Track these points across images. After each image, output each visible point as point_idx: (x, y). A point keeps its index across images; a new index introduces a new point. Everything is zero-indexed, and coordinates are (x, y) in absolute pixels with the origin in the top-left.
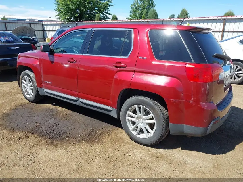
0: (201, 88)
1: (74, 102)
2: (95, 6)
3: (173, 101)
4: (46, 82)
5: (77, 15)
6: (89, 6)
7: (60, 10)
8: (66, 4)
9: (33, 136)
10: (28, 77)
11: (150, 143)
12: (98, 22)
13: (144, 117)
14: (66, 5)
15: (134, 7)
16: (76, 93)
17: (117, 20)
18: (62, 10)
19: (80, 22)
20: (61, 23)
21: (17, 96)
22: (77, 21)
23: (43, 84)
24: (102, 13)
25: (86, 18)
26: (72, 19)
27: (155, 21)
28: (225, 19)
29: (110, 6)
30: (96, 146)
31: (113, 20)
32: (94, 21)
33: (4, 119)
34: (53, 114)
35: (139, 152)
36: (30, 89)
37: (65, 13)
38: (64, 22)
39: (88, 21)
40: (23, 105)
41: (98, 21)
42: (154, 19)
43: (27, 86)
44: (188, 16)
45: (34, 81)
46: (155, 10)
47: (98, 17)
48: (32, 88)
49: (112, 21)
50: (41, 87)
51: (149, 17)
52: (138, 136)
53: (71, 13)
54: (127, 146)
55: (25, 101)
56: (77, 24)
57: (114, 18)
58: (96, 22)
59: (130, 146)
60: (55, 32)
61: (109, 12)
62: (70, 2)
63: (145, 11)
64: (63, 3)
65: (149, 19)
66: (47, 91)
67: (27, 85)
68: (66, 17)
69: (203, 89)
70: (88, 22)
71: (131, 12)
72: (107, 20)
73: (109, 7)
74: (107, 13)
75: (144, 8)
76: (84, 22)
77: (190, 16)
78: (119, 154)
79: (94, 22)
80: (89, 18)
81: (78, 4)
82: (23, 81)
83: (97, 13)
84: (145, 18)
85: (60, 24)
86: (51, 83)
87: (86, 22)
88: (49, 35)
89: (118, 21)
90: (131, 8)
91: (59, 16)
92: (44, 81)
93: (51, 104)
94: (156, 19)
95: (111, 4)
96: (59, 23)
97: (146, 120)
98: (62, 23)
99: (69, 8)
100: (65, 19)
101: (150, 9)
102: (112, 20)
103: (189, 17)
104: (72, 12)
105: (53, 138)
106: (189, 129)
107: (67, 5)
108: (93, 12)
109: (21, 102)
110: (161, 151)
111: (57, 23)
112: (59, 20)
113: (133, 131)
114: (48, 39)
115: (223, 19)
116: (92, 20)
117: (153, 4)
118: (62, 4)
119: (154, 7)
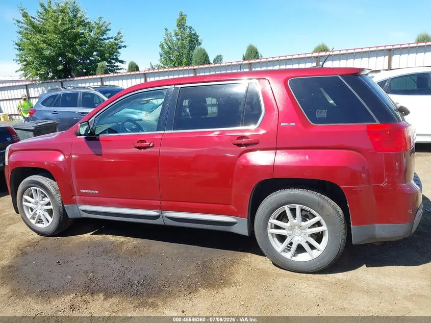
0: (394, 162)
1: (150, 220)
2: (93, 48)
3: (357, 188)
4: (84, 191)
5: (60, 67)
6: (82, 50)
7: (25, 60)
8: (37, 49)
9: (95, 297)
10: (38, 189)
11: (320, 266)
12: (103, 76)
13: (303, 224)
14: (37, 51)
15: (166, 47)
16: (158, 202)
17: (138, 70)
18: (29, 59)
19: (67, 79)
20: (27, 83)
21: (10, 230)
22: (59, 78)
23: (77, 198)
24: (107, 61)
25: (78, 70)
26: (51, 75)
27: (206, 68)
28: (317, 57)
29: (120, 48)
30: (228, 292)
31: (132, 71)
32: (95, 74)
33: (12, 279)
34: (108, 250)
35: (306, 285)
36: (45, 210)
37: (35, 65)
38: (34, 81)
39: (82, 76)
40: (33, 244)
41: (102, 74)
42: (203, 63)
43: (35, 206)
44: (260, 55)
45: (54, 194)
46: (204, 50)
47: (102, 67)
48: (51, 207)
49: (129, 73)
50: (74, 202)
51: (195, 61)
52: (295, 259)
53: (48, 64)
54: (280, 280)
55: (32, 237)
56: (62, 82)
57: (132, 67)
58: (99, 76)
59: (286, 280)
60: (37, 100)
61: (120, 58)
62: (45, 45)
63: (186, 51)
64: (31, 47)
65: (196, 65)
66: (85, 209)
67: (36, 203)
68: (39, 72)
69: (397, 164)
70: (83, 78)
71: (161, 56)
72: (118, 71)
73: (119, 50)
74: (117, 60)
75: (183, 46)
76: (76, 79)
77: (262, 55)
78: (276, 297)
79: (94, 77)
80: (84, 71)
81: (60, 47)
82: (26, 197)
83: (99, 61)
84: (188, 64)
85: (26, 85)
86: (97, 192)
87: (79, 78)
88: (6, 108)
89: (141, 72)
90: (160, 49)
91: (23, 72)
92: (78, 191)
93: (89, 233)
94: (207, 64)
95: (123, 44)
96: (24, 83)
97: (307, 229)
98: (30, 83)
99: (42, 54)
100: (37, 74)
101: (194, 48)
102: (128, 71)
103: (262, 57)
104: (50, 62)
105: (138, 294)
106: (384, 231)
107: (39, 51)
108: (90, 60)
109: (25, 238)
110: (340, 276)
111: (21, 84)
112: (23, 78)
113: (283, 253)
114: (5, 115)
115: (314, 57)
116: (92, 75)
117: (197, 41)
118: (30, 50)
119: (200, 44)
